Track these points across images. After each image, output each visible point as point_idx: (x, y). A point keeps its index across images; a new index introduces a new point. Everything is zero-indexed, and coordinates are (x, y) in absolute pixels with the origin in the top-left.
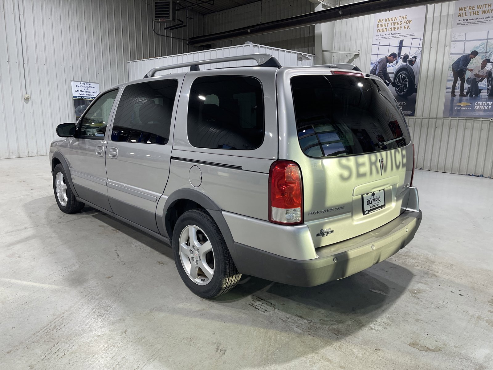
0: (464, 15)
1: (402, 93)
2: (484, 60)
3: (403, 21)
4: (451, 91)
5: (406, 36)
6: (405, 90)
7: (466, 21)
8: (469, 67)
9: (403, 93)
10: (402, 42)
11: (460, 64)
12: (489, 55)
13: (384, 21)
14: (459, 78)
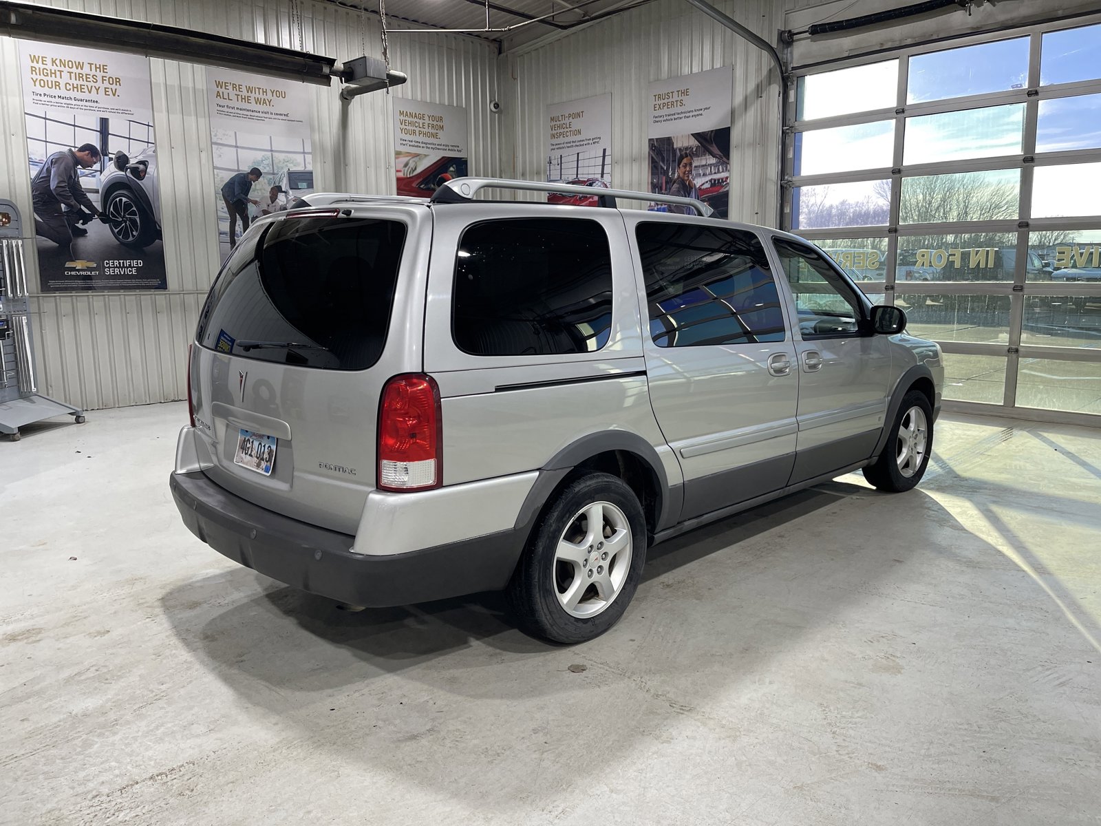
0: (226, 96)
1: (129, 240)
2: (272, 186)
3: (99, 74)
4: (228, 239)
5: (113, 111)
6: (134, 233)
7: (231, 110)
8: (251, 196)
9: (131, 239)
10: (104, 122)
11: (237, 189)
12: (278, 179)
13: (49, 62)
14: (238, 216)
